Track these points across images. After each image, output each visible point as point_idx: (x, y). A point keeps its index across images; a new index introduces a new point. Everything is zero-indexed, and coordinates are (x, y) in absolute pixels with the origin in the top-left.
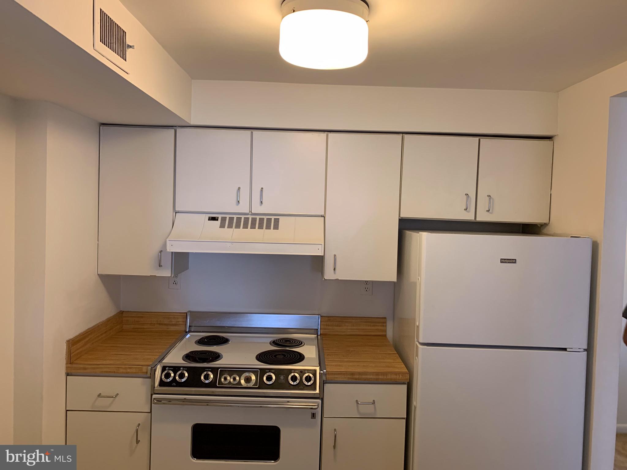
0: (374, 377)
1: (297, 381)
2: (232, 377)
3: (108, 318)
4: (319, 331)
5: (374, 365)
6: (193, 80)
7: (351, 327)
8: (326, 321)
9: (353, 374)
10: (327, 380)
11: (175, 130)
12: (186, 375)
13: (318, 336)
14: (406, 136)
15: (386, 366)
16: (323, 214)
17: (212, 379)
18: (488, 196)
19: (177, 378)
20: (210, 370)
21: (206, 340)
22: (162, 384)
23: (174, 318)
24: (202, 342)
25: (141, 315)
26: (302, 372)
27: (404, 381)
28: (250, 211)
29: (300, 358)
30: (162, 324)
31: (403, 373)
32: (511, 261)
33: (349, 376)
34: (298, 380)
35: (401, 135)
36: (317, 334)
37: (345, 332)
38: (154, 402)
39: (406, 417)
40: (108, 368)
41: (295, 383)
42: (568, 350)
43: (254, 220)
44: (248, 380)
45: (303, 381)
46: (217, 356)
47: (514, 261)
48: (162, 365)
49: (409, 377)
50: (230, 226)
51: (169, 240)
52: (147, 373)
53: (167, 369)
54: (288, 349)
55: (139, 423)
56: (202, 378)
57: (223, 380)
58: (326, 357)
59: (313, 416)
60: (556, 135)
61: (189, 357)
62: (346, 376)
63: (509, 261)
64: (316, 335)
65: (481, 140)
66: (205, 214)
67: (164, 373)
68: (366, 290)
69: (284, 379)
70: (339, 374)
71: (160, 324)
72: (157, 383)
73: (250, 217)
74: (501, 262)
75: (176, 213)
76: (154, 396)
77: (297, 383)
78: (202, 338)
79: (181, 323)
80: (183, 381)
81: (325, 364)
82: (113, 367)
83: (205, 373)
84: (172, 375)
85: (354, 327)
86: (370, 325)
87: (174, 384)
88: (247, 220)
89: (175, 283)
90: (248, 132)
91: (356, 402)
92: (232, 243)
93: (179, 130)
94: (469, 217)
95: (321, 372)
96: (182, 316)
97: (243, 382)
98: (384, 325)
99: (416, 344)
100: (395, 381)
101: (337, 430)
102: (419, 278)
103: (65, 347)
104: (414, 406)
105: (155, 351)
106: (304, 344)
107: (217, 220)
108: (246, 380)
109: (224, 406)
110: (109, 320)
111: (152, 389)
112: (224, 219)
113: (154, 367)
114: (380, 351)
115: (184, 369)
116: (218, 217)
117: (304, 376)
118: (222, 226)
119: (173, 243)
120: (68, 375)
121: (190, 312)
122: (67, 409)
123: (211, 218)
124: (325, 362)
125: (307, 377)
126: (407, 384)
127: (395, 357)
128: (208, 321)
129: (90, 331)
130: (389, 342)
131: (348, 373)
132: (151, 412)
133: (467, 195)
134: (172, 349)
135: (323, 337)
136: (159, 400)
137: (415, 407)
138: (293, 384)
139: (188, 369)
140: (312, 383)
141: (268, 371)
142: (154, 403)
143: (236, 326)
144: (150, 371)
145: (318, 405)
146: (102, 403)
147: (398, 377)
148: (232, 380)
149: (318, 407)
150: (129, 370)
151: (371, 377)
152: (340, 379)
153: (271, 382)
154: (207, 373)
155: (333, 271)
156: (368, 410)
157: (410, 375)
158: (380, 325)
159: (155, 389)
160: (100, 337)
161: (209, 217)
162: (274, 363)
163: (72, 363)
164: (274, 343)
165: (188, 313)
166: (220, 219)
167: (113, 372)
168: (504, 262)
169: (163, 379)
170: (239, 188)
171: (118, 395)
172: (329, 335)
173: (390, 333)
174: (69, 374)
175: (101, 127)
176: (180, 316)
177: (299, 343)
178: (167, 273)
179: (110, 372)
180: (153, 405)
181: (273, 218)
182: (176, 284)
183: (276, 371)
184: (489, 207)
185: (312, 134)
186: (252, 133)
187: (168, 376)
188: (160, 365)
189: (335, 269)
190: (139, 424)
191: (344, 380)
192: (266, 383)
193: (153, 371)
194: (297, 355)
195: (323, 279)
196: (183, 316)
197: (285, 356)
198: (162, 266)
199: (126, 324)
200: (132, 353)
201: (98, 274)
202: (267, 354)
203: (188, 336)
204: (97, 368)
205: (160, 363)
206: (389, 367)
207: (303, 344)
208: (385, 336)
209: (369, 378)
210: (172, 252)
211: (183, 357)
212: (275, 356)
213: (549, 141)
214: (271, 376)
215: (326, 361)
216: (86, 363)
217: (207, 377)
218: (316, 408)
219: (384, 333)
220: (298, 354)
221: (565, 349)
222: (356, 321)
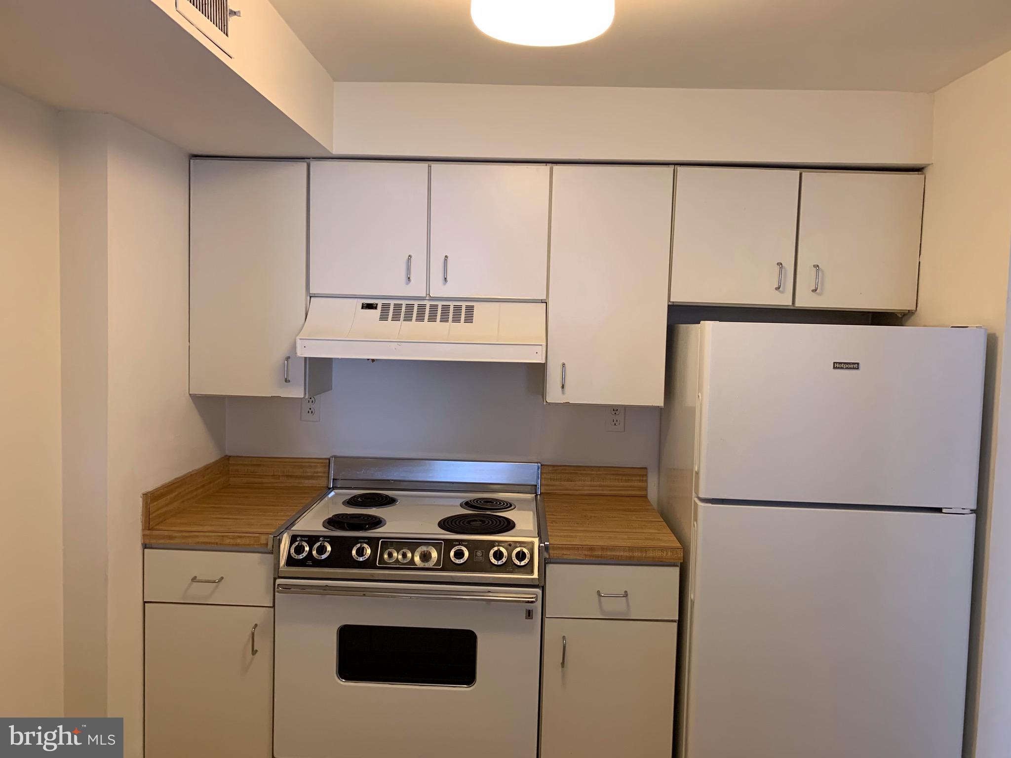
0: (627, 554)
1: (503, 560)
2: (401, 552)
3: (207, 465)
4: (538, 488)
5: (626, 537)
6: (335, 83)
7: (589, 483)
8: (549, 473)
9: (591, 549)
10: (550, 557)
11: (307, 163)
12: (328, 549)
13: (536, 496)
14: (680, 169)
15: (645, 538)
16: (545, 298)
17: (369, 555)
18: (814, 266)
19: (314, 553)
20: (365, 541)
21: (359, 500)
22: (290, 562)
23: (310, 467)
24: (353, 502)
25: (259, 462)
26: (510, 546)
27: (675, 561)
28: (427, 294)
29: (509, 525)
30: (291, 476)
31: (673, 549)
32: (851, 366)
33: (586, 553)
34: (505, 558)
35: (671, 168)
36: (536, 493)
37: (579, 490)
38: (278, 590)
39: (677, 619)
40: (208, 536)
41: (500, 563)
42: (944, 511)
43: (434, 308)
44: (426, 557)
45: (513, 559)
46: (377, 522)
47: (855, 366)
48: (291, 533)
49: (683, 554)
50: (396, 318)
51: (301, 339)
52: (267, 544)
53: (298, 539)
54: (488, 513)
55: (256, 623)
56: (354, 552)
57: (386, 556)
58: (548, 524)
59: (529, 614)
60: (929, 165)
61: (334, 522)
62: (580, 552)
63: (847, 366)
64: (534, 495)
65: (804, 174)
66: (356, 300)
67: (294, 546)
68: (615, 424)
69: (482, 556)
70: (569, 549)
71: (288, 476)
72: (283, 562)
73: (428, 303)
74: (834, 368)
75: (311, 297)
76: (279, 581)
77: (503, 561)
78: (354, 497)
79: (320, 474)
80: (323, 558)
81: (548, 535)
82: (214, 536)
83: (359, 545)
84: (307, 549)
85: (595, 483)
86: (621, 480)
87: (310, 563)
88: (422, 308)
89: (310, 411)
90: (425, 165)
91: (597, 594)
92: (399, 343)
93: (314, 164)
94: (783, 300)
95: (541, 545)
96: (322, 463)
97: (417, 559)
98: (644, 479)
99: (694, 501)
100: (661, 561)
101: (566, 638)
102: (700, 395)
103: (141, 504)
104: (691, 600)
105: (279, 514)
106: (515, 507)
107: (376, 308)
108: (422, 557)
109: (388, 597)
110: (207, 468)
111: (275, 570)
112: (386, 307)
113: (278, 536)
114: (637, 518)
115: (326, 539)
116: (377, 304)
117: (515, 552)
118: (384, 317)
119: (306, 343)
120: (145, 546)
121: (335, 457)
122: (145, 600)
123: (365, 305)
124: (547, 532)
125: (518, 553)
126: (679, 565)
127: (661, 526)
128: (362, 472)
129: (178, 482)
130: (652, 505)
131: (584, 547)
132: (274, 606)
133: (780, 264)
134: (306, 511)
135: (545, 497)
136: (287, 588)
137: (693, 602)
138: (496, 563)
139: (332, 540)
140: (527, 562)
141: (457, 543)
142: (278, 592)
143: (406, 479)
144: (272, 541)
145: (536, 598)
146: (199, 591)
147: (665, 554)
148: (400, 557)
149: (536, 600)
150: (239, 541)
151: (622, 553)
152: (572, 557)
153: (461, 560)
154: (361, 545)
155: (561, 389)
156: (615, 606)
157: (683, 550)
158: (638, 480)
159: (280, 569)
160: (195, 493)
161: (363, 304)
162: (466, 532)
163: (152, 528)
164: (468, 505)
165: (331, 458)
166: (379, 307)
167: (214, 543)
168: (839, 368)
169: (292, 555)
170: (410, 256)
171: (223, 580)
172: (555, 494)
173: (653, 493)
174: (147, 546)
175: (192, 161)
176: (318, 464)
177: (507, 505)
178: (297, 392)
179: (210, 543)
180: (276, 593)
181: (464, 304)
182: (312, 412)
183: (470, 544)
184: (817, 284)
185: (527, 168)
186: (430, 167)
187: (299, 550)
188: (288, 534)
189: (563, 387)
190: (256, 625)
191: (578, 558)
192: (454, 561)
193: (276, 542)
194: (504, 523)
195: (545, 403)
196: (324, 463)
197: (483, 522)
198: (289, 381)
199: (234, 477)
200: (243, 517)
201: (190, 395)
202: (455, 520)
203: (333, 493)
204: (190, 537)
205: (288, 531)
206: (650, 539)
207: (512, 507)
208: (645, 496)
209: (619, 555)
210: (306, 358)
211: (323, 523)
212: (469, 522)
213: (918, 174)
214: (462, 550)
215: (549, 530)
216: (173, 528)
217: (360, 552)
218: (532, 602)
219: (644, 493)
220: (504, 520)
221: (939, 510)
222: (598, 473)
